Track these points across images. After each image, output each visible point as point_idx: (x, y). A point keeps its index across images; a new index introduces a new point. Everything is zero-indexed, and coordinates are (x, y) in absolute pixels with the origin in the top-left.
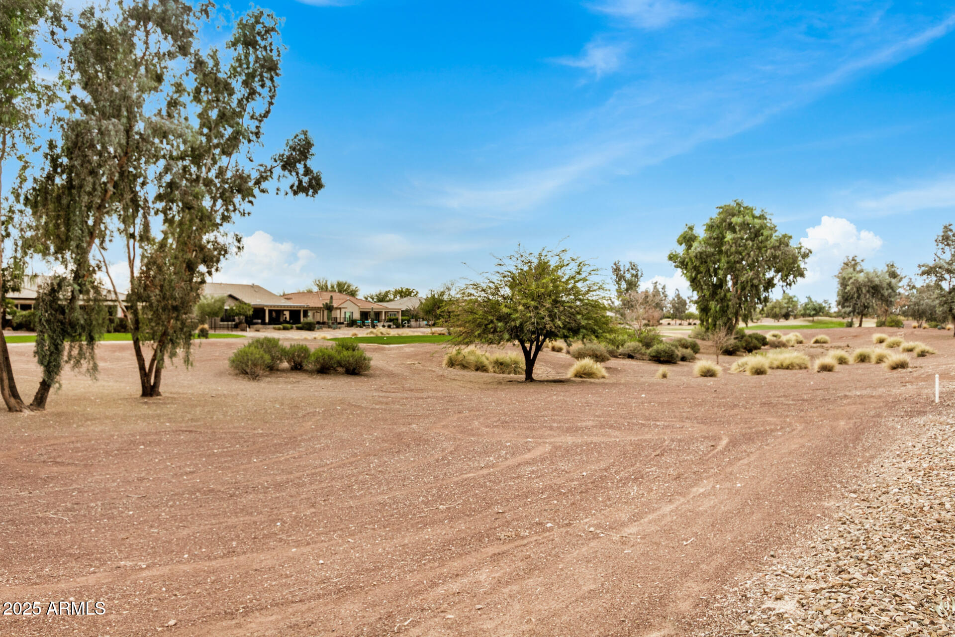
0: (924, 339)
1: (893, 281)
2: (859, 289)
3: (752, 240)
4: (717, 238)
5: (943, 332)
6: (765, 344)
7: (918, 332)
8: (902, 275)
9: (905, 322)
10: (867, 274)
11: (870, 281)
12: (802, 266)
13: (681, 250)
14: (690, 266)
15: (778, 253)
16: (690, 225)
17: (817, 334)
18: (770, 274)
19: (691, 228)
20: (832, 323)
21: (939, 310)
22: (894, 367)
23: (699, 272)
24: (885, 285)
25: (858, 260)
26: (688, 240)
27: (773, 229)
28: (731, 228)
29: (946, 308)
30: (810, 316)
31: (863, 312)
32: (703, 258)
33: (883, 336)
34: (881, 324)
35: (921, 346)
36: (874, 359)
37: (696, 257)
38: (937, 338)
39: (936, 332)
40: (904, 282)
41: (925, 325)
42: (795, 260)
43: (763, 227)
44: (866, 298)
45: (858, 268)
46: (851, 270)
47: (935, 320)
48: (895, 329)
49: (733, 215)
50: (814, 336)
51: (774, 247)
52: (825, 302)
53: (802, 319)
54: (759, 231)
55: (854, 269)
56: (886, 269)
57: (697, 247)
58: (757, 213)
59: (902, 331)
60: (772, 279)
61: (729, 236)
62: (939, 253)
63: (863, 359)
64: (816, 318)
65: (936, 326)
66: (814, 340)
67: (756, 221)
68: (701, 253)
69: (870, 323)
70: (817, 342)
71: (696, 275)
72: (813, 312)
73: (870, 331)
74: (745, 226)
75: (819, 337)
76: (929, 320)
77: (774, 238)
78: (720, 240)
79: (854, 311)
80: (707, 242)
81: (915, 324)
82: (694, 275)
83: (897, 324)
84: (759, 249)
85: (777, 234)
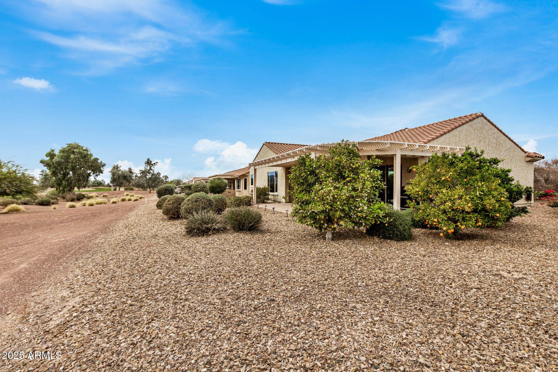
0: (141, 194)
1: (131, 174)
2: (119, 177)
3: (83, 159)
4: (66, 156)
5: (146, 192)
6: (85, 197)
7: (139, 192)
8: (134, 172)
9: (134, 189)
10: (122, 172)
11: (123, 174)
12: (102, 169)
13: (47, 159)
14: (52, 166)
15: (94, 164)
16: (53, 149)
17: (103, 193)
18: (89, 172)
19: (53, 151)
20: (105, 189)
21: (146, 185)
22: (135, 201)
23: (57, 169)
24: (128, 176)
25: (119, 166)
26: (51, 155)
27: (91, 155)
28: (73, 153)
29: (148, 184)
30: (96, 186)
31: (120, 185)
32: (59, 163)
33: (128, 193)
34: (126, 189)
35: (141, 196)
36: (127, 200)
37: (56, 163)
38: (145, 193)
39: (144, 192)
40: (134, 175)
41: (141, 190)
42: (100, 167)
43: (87, 154)
44: (122, 180)
45: (119, 169)
46: (116, 170)
47: (144, 188)
48: (132, 191)
49: (75, 148)
50: (102, 194)
51: (92, 162)
52: (103, 180)
53: (91, 188)
54: (86, 156)
55: (117, 169)
56: (128, 170)
57: (56, 159)
58: (84, 148)
59: (134, 192)
60: (90, 173)
61: (72, 156)
62: (146, 167)
63: (123, 200)
64: (98, 187)
65: (144, 190)
66: (102, 195)
67: (85, 152)
68: (58, 162)
69: (122, 189)
70: (104, 196)
71: (56, 170)
72: (97, 185)
73: (123, 192)
74: (80, 153)
75: (104, 194)
76: (142, 188)
77: (92, 159)
78: (68, 157)
79: (117, 185)
80: (62, 157)
81: (138, 189)
82: (54, 170)
83: (132, 189)
84: (85, 162)
85: (93, 157)
